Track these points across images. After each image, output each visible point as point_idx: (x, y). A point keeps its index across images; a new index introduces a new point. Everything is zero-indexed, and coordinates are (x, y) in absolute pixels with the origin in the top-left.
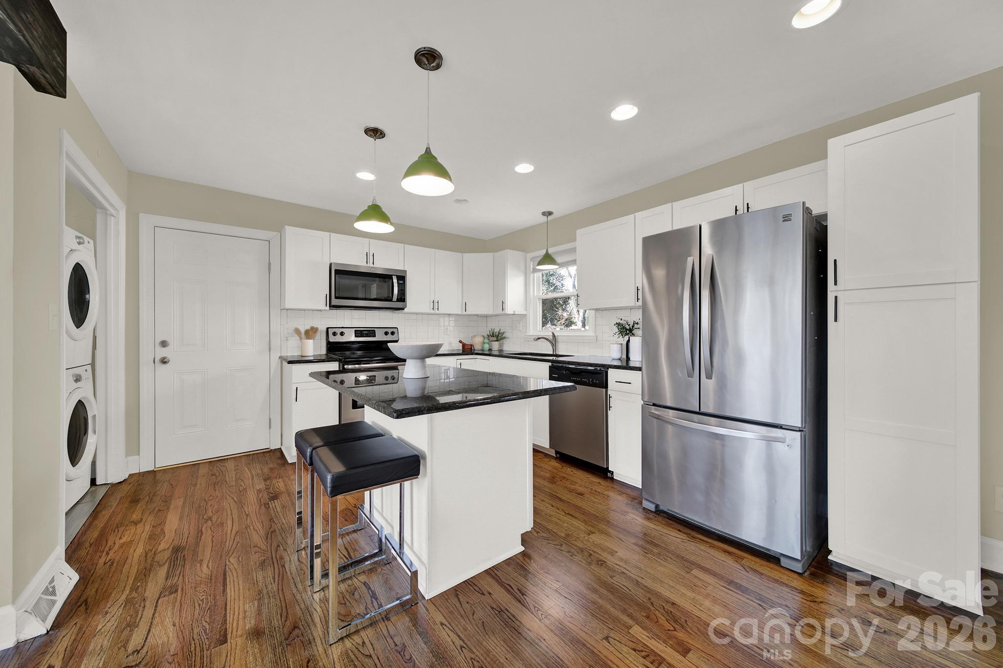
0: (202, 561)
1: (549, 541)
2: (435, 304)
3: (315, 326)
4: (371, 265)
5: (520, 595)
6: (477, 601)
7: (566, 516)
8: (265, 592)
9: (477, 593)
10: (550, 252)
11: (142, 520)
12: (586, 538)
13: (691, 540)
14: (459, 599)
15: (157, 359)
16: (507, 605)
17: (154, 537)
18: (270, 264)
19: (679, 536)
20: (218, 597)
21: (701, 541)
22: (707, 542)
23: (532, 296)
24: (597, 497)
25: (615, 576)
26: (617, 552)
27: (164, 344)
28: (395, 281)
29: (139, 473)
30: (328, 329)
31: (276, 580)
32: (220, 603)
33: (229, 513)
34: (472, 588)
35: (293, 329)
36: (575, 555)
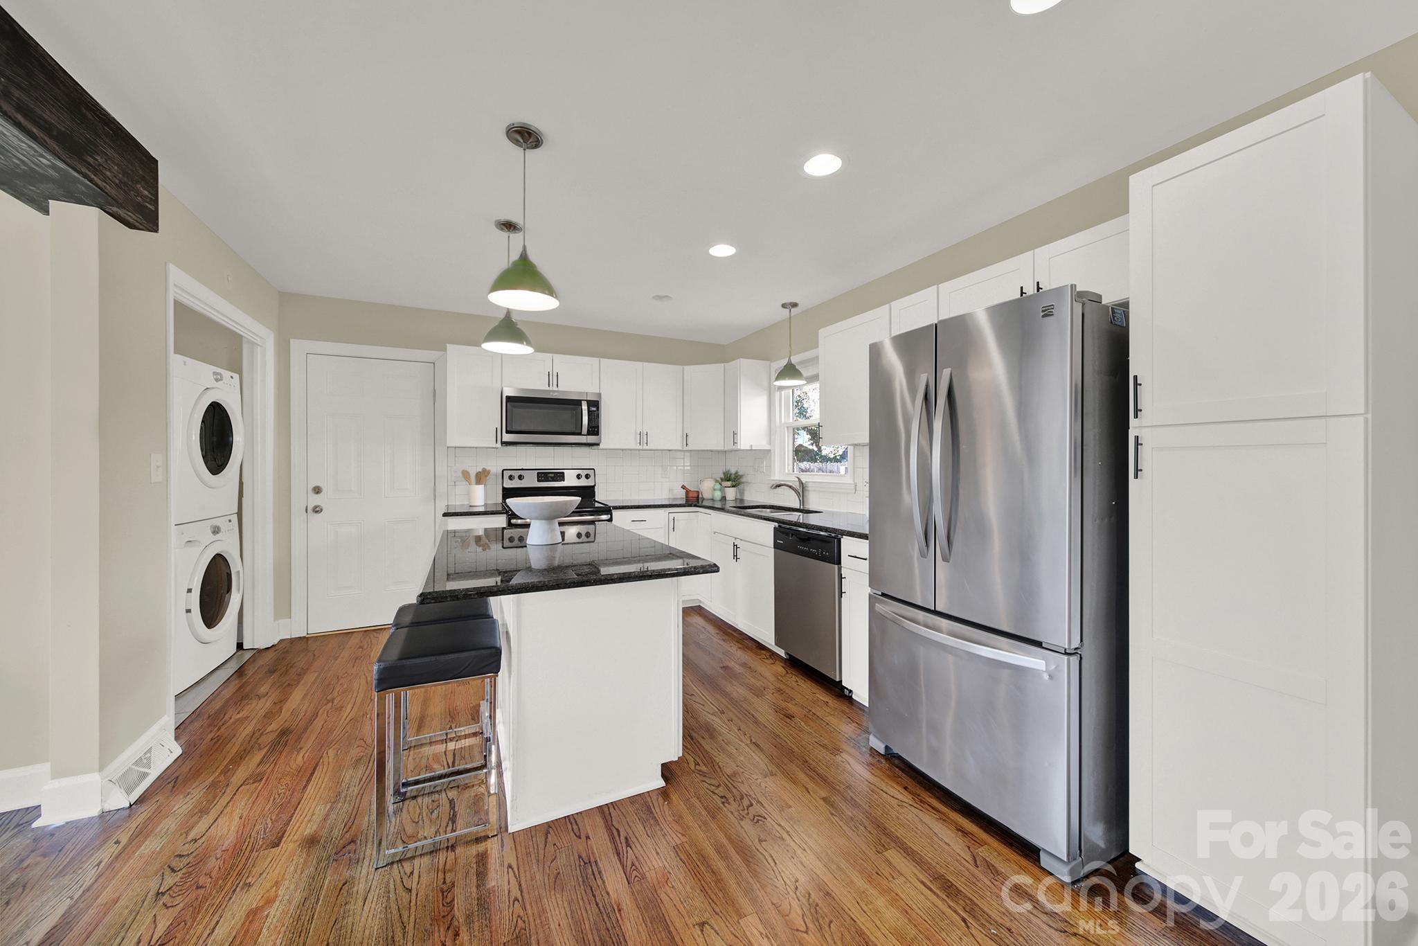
0: (301, 748)
1: (704, 779)
2: (643, 437)
3: (488, 468)
4: (555, 388)
5: (624, 845)
6: (566, 845)
7: (751, 745)
8: (344, 794)
9: (572, 834)
10: (793, 361)
11: (267, 694)
12: (759, 781)
13: (915, 805)
14: (547, 838)
15: (310, 508)
16: (600, 855)
17: (269, 716)
19: (900, 797)
20: (296, 793)
21: (931, 809)
22: (938, 811)
23: (777, 424)
24: (811, 723)
25: (765, 841)
26: (790, 807)
27: (317, 490)
28: (585, 407)
29: (291, 639)
30: (502, 472)
31: (362, 783)
32: (294, 800)
33: (355, 694)
34: (570, 827)
35: (462, 472)
36: (729, 804)
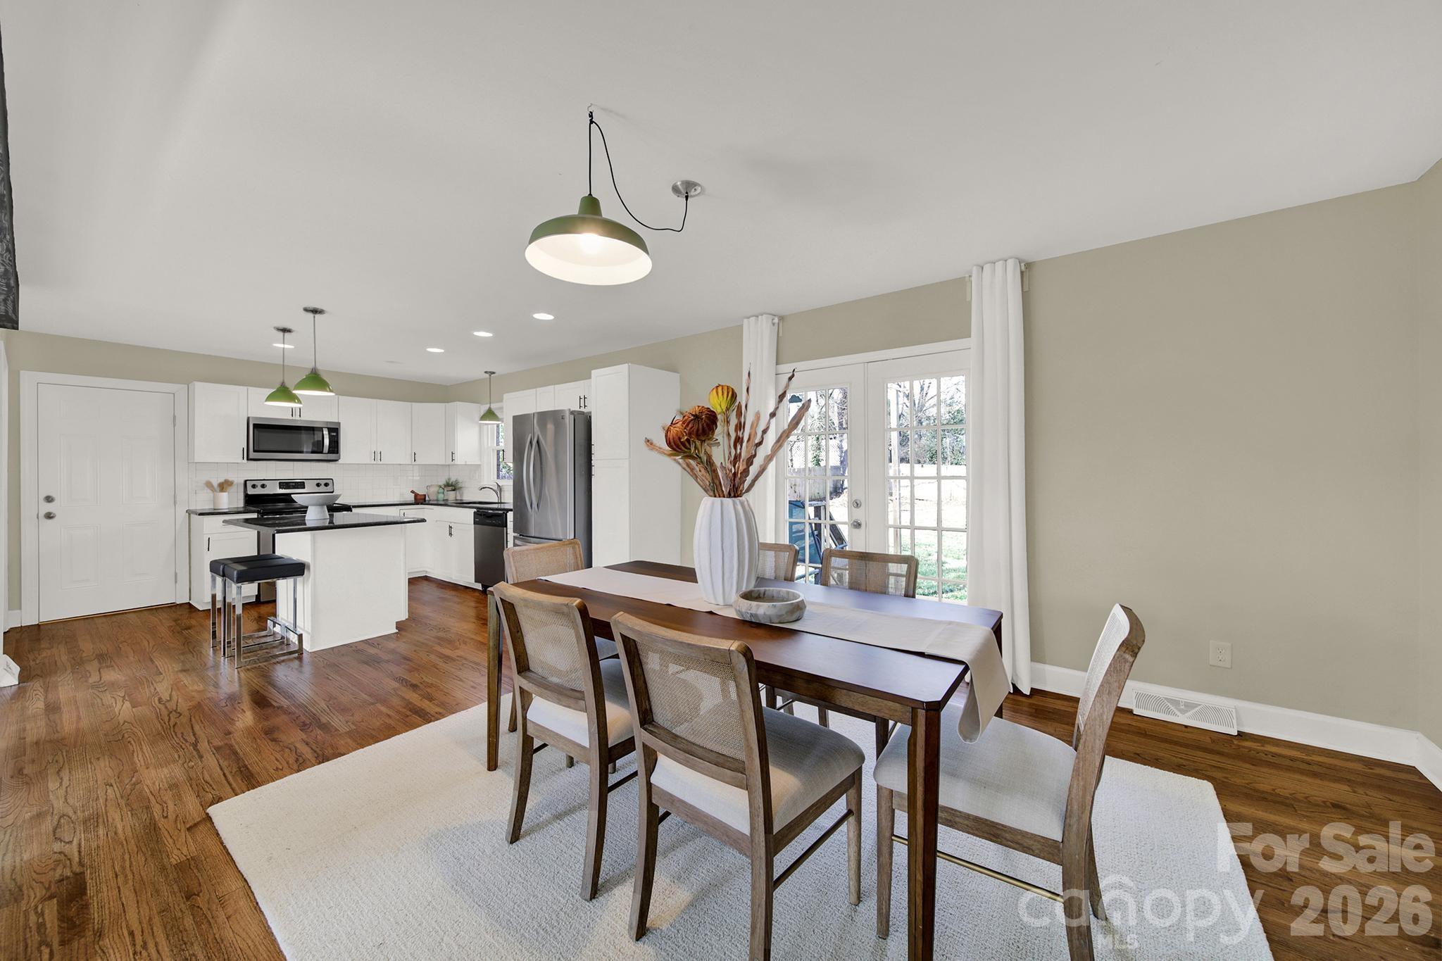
2: (377, 455)
3: (230, 479)
4: (298, 418)
10: (492, 407)
15: (41, 515)
18: (174, 417)
23: (486, 446)
27: (49, 499)
28: (326, 432)
29: (21, 627)
30: (246, 481)
35: (204, 482)
